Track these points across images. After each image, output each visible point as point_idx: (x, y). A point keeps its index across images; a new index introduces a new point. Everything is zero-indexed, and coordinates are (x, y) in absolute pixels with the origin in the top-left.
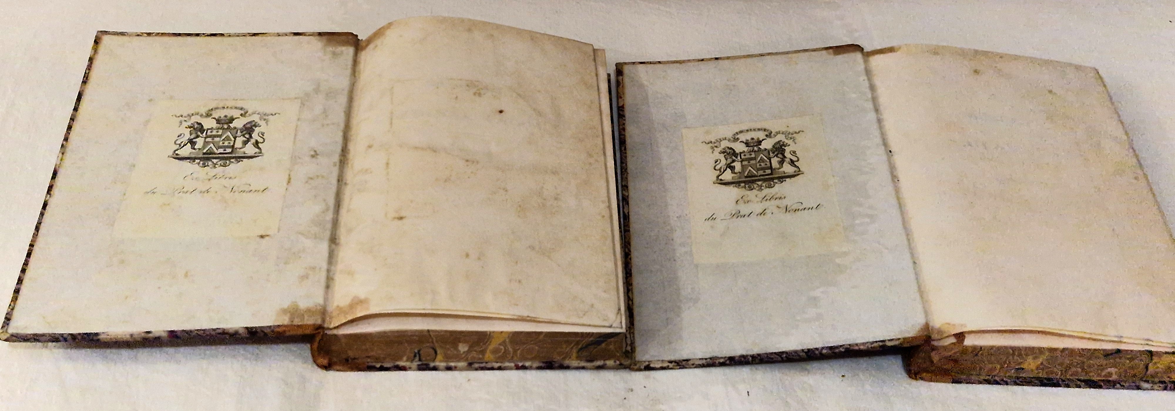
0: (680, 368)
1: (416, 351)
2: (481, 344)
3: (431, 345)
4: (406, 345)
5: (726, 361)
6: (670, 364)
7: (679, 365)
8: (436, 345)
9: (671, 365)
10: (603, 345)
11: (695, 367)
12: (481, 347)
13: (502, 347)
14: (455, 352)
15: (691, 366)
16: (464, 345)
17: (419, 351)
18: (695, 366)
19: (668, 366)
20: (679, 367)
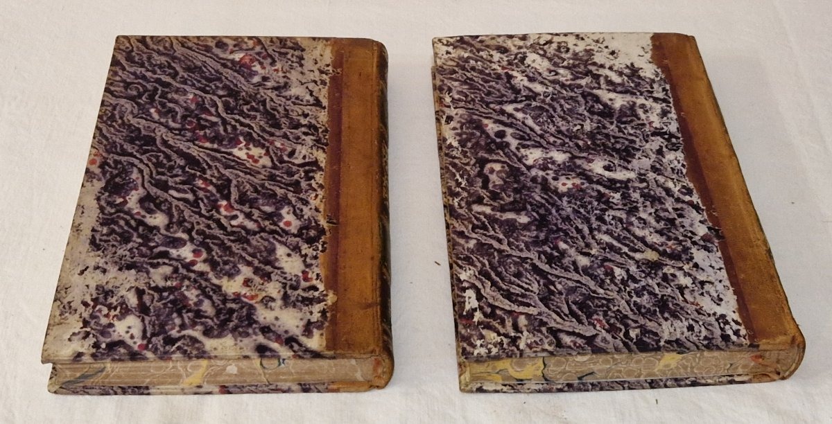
0: (515, 392)
1: (283, 365)
2: (213, 373)
3: (266, 371)
4: (293, 371)
5: (564, 387)
6: (504, 387)
7: (514, 389)
8: (261, 371)
9: (505, 389)
10: (78, 375)
11: (531, 392)
12: (212, 370)
13: (190, 370)
14: (240, 364)
15: (527, 391)
16: (231, 372)
17: (280, 365)
18: (530, 390)
19: (502, 389)
20: (513, 391)
